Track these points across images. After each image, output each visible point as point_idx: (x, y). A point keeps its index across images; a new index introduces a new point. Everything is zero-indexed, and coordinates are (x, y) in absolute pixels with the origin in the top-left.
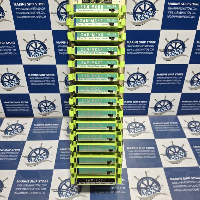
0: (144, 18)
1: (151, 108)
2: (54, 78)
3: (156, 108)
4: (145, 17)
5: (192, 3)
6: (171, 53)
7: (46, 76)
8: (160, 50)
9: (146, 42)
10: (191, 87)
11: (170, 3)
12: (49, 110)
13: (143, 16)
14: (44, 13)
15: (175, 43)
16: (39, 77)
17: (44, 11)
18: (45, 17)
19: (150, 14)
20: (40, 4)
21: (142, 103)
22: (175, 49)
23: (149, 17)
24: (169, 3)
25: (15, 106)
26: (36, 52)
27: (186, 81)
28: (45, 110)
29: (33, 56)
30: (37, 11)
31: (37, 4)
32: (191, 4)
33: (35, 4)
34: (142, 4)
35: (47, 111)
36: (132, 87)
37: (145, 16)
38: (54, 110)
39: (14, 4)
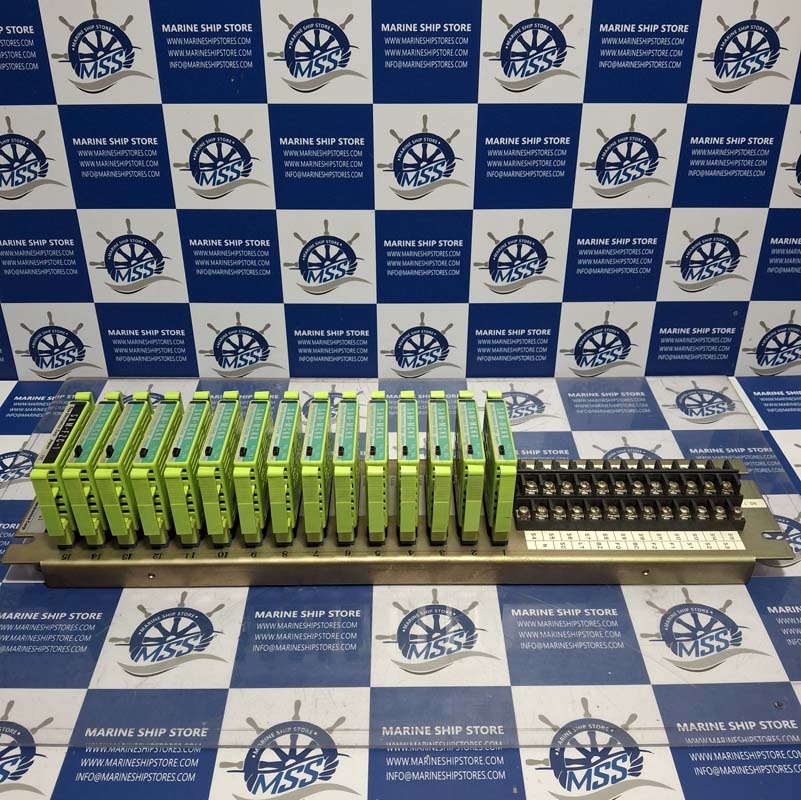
0: (532, 70)
1: (563, 354)
2: (266, 254)
3: (579, 353)
4: (536, 67)
5: (669, 26)
6: (618, 175)
7: (243, 247)
8: (582, 165)
9: (543, 141)
10: (683, 281)
11: (607, 26)
12: (249, 358)
13: (532, 65)
14: (249, 53)
15: (626, 144)
16: (223, 248)
17: (246, 47)
18: (250, 65)
19: (549, 57)
20: (238, 28)
21: (536, 337)
22: (627, 162)
23: (549, 67)
24: (602, 26)
25: (144, 346)
26: (218, 170)
27: (668, 263)
28: (236, 360)
29: (208, 183)
30: (229, 47)
31: (230, 27)
32: (666, 28)
33: (223, 28)
34: (527, 30)
35: (243, 363)
36: (505, 283)
37: (536, 62)
38: (264, 358)
39: (163, 26)
